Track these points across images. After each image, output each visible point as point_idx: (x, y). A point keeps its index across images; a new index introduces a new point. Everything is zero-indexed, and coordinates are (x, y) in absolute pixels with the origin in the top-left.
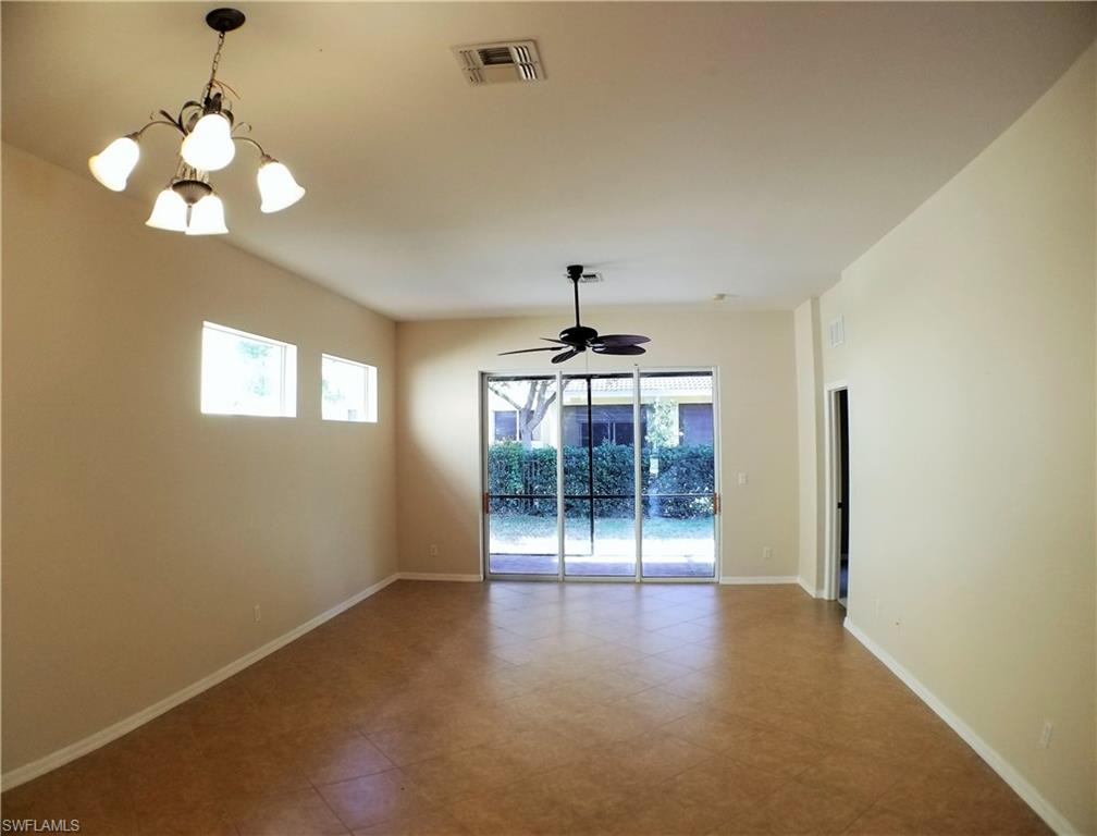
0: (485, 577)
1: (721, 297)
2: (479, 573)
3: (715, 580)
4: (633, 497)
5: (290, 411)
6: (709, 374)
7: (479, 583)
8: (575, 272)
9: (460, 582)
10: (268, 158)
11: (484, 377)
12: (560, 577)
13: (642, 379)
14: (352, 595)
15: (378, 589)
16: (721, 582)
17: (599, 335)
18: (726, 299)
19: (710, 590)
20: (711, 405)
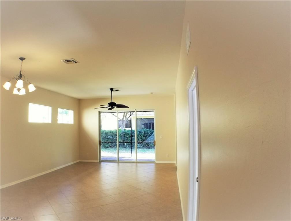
0: (100, 161)
1: (152, 93)
2: (98, 160)
3: (155, 162)
4: (135, 142)
5: (50, 121)
6: (153, 111)
7: (98, 162)
8: (112, 90)
9: (94, 162)
10: (30, 84)
11: (100, 112)
12: (118, 161)
13: (137, 113)
14: (66, 164)
15: (73, 163)
16: (156, 163)
17: (117, 104)
18: (153, 94)
19: (153, 164)
20: (153, 118)
